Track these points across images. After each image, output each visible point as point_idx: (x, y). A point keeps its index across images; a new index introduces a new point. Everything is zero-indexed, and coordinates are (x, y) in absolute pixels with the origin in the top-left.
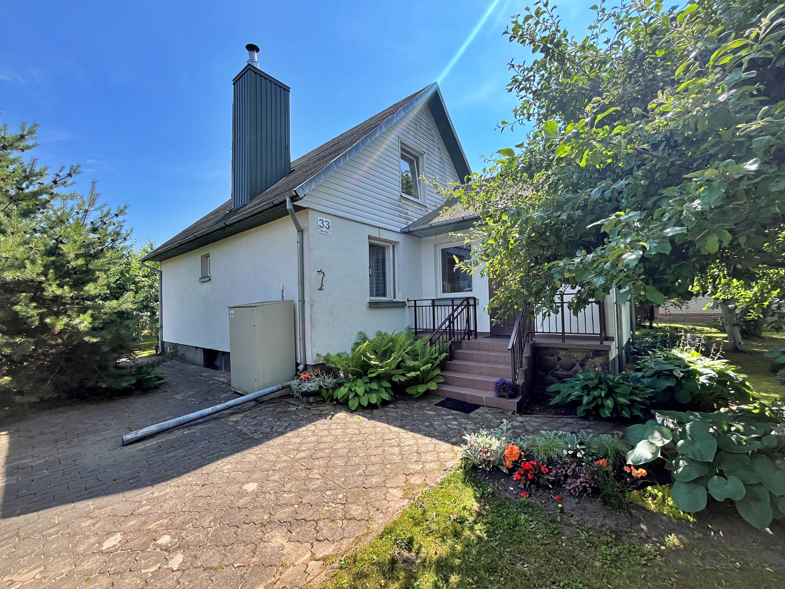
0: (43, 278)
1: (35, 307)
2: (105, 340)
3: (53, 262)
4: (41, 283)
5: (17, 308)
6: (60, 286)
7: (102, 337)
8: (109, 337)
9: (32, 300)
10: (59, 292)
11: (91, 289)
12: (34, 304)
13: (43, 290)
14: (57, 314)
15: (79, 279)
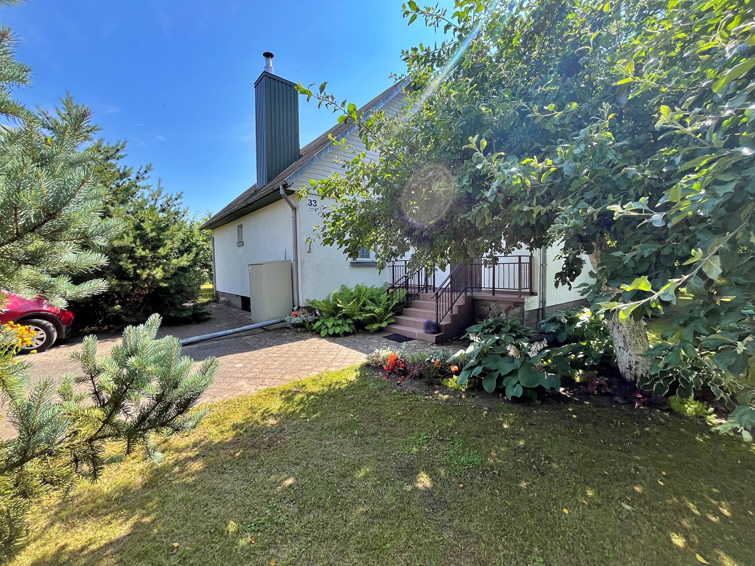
0: (134, 245)
1: (131, 263)
2: (172, 285)
3: (139, 235)
4: (133, 248)
5: (121, 263)
6: (144, 249)
7: (170, 283)
8: (174, 283)
9: (129, 258)
10: (143, 253)
11: (162, 251)
12: (130, 261)
13: (135, 252)
14: (143, 268)
15: (155, 245)
